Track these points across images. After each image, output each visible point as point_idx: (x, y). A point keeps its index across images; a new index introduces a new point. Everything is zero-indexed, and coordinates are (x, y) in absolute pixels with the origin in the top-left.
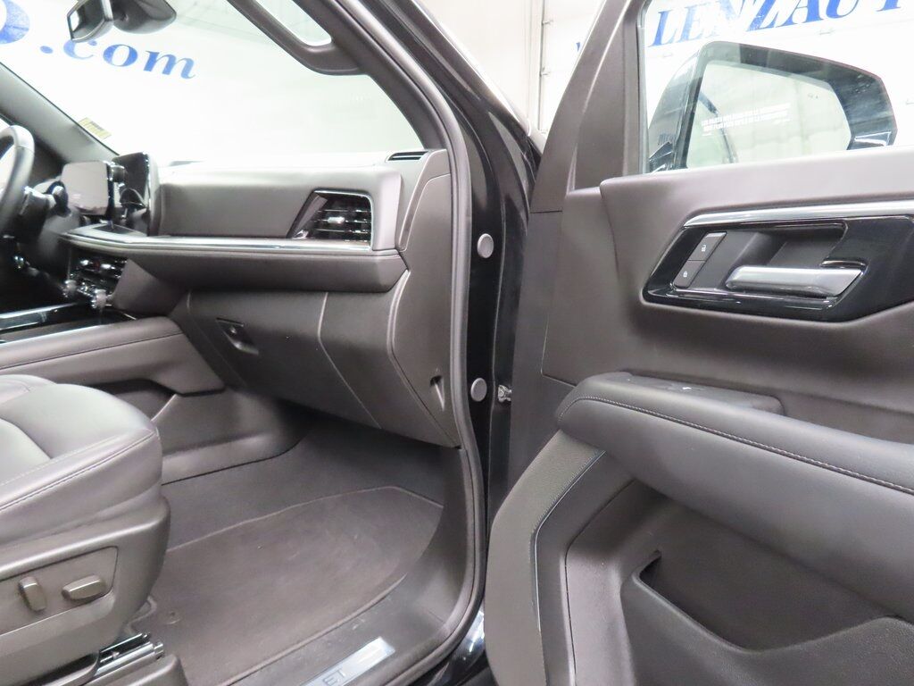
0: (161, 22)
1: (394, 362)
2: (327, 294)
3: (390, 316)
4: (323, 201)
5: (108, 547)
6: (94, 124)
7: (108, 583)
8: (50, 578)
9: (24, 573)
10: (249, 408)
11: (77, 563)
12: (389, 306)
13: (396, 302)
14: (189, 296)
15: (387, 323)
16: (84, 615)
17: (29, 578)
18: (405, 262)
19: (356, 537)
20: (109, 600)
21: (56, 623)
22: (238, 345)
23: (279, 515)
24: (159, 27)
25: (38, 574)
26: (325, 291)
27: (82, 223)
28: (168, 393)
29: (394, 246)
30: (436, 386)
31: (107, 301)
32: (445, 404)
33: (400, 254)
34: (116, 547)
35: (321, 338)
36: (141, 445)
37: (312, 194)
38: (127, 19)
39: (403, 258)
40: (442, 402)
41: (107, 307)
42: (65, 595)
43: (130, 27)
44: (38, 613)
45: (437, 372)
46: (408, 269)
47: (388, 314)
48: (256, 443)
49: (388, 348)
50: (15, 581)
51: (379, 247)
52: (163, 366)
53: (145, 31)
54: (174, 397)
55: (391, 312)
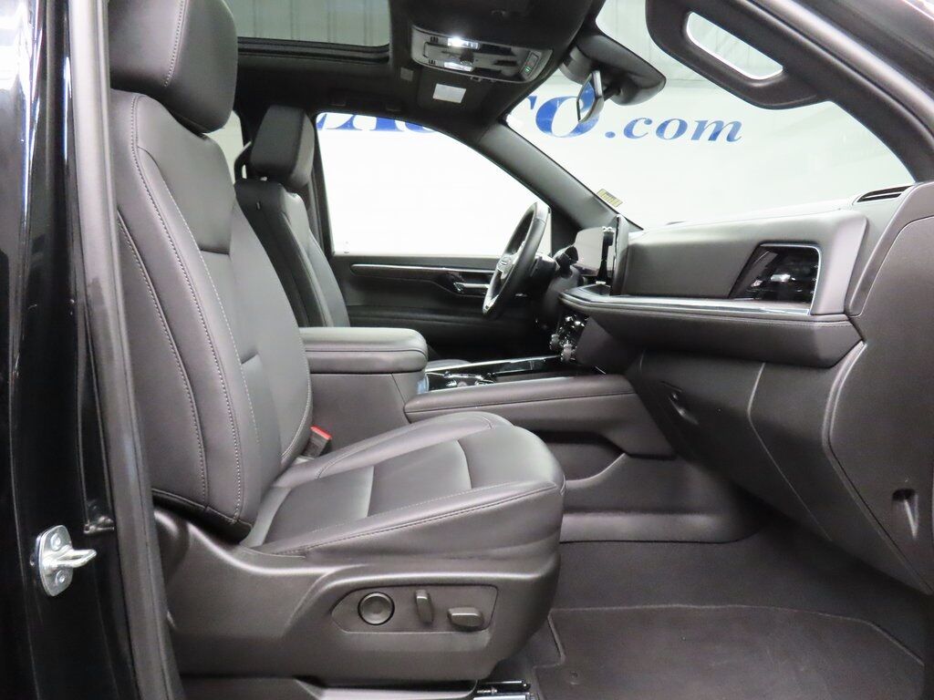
0: (649, 90)
1: (831, 458)
2: (763, 365)
3: (830, 399)
4: (773, 256)
5: (490, 585)
6: (608, 194)
7: (487, 618)
8: (439, 596)
9: (420, 585)
10: (698, 482)
11: (464, 590)
12: (830, 386)
13: (840, 381)
14: (642, 356)
15: (825, 407)
16: (463, 642)
17: (423, 591)
18: (858, 331)
19: (802, 669)
20: (484, 637)
21: (439, 639)
22: (681, 412)
23: (718, 610)
24: (650, 95)
25: (431, 590)
26: (763, 362)
27: (580, 283)
28: (617, 451)
29: (842, 310)
30: (906, 504)
31: (572, 355)
32: (920, 531)
33: (850, 320)
34: (496, 587)
35: (752, 416)
36: (535, 495)
37: (759, 248)
38: (622, 93)
39: (854, 325)
40: (914, 528)
41: (570, 360)
42: (449, 615)
43: (627, 100)
44: (427, 624)
45: (906, 482)
46: (863, 339)
47: (827, 396)
48: (701, 523)
49: (824, 438)
50: (413, 589)
51: (820, 311)
52: (615, 423)
53: (639, 101)
54: (623, 455)
55: (831, 394)
